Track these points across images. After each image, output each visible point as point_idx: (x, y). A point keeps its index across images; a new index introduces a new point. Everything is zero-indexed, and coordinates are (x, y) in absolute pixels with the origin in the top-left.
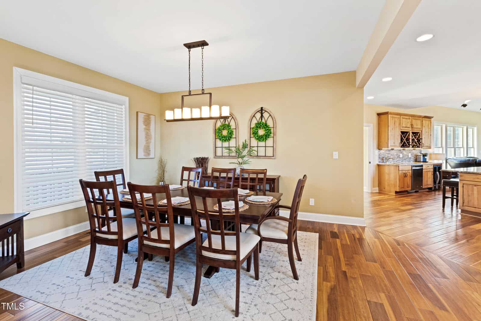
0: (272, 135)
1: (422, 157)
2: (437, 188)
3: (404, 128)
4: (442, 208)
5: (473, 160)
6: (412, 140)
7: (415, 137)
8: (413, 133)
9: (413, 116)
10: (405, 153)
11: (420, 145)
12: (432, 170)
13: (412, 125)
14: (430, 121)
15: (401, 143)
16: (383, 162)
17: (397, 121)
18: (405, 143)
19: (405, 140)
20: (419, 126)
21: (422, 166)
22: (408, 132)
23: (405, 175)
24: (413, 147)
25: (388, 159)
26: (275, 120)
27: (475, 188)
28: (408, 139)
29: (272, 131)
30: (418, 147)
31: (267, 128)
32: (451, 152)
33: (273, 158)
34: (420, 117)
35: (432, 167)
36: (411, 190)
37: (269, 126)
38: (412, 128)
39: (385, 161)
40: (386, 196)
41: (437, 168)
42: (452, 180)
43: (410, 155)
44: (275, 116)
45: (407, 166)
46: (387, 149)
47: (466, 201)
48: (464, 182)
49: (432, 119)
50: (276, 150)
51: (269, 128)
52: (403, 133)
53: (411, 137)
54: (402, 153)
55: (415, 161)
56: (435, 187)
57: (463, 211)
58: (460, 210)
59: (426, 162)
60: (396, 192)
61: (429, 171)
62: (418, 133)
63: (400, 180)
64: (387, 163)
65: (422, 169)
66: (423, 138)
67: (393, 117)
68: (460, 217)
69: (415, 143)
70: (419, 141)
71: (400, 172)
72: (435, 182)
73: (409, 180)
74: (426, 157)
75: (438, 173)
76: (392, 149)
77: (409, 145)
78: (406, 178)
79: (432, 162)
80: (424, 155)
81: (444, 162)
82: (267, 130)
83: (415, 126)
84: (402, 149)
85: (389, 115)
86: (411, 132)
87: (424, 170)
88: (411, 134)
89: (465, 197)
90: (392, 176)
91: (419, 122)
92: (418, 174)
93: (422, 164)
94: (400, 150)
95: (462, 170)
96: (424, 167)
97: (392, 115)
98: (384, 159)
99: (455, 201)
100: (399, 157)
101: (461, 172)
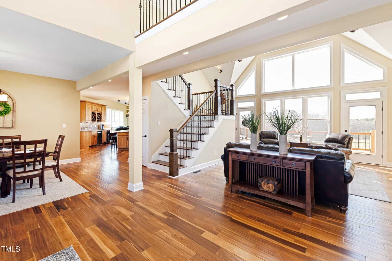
0: (11, 112)
1: (101, 126)
2: (108, 142)
3: (93, 111)
4: (111, 149)
5: (122, 127)
6: (97, 117)
7: (99, 116)
8: (97, 113)
9: (98, 104)
10: (93, 124)
11: (101, 120)
12: (106, 133)
13: (97, 109)
14: (105, 107)
15: (92, 119)
16: (82, 130)
17: (90, 107)
18: (93, 119)
19: (94, 118)
20: (100, 110)
21: (102, 131)
22: (95, 113)
23: (94, 137)
24: (97, 121)
25: (84, 128)
26: (15, 101)
27: (123, 138)
28: (95, 117)
29: (12, 108)
30: (100, 121)
31: (7, 106)
32: (113, 123)
33: (13, 128)
34: (101, 105)
35: (106, 132)
36: (97, 144)
37: (8, 104)
38: (97, 110)
39: (83, 129)
40: (85, 149)
41: (108, 132)
42: (115, 136)
43: (96, 126)
44: (14, 98)
45: (95, 132)
46: (85, 122)
47: (120, 144)
48: (119, 136)
49: (106, 107)
50: (15, 123)
51: (9, 106)
52: (93, 113)
53: (96, 116)
54: (91, 124)
55: (98, 129)
56: (107, 142)
57: (119, 148)
58: (117, 149)
59: (103, 129)
60: (90, 146)
61: (105, 134)
62: (100, 113)
63: (92, 139)
64: (85, 130)
65: (102, 133)
66: (102, 116)
67: (88, 104)
68: (118, 151)
69: (99, 119)
70: (100, 118)
71: (92, 135)
72: (107, 140)
73: (96, 139)
74: (103, 127)
75: (108, 134)
76: (87, 122)
77: (96, 120)
78: (95, 138)
79: (106, 129)
80: (103, 126)
81: (111, 129)
82: (7, 107)
83: (98, 110)
84: (92, 122)
85: (86, 103)
86: (96, 113)
87: (103, 133)
88: (96, 114)
89: (119, 142)
90: (88, 138)
91: (100, 108)
92: (100, 135)
93: (101, 130)
94: (91, 123)
95: (118, 131)
96: (103, 132)
97: (87, 103)
98: (83, 128)
99: (116, 145)
100: (90, 127)
101: (118, 132)
